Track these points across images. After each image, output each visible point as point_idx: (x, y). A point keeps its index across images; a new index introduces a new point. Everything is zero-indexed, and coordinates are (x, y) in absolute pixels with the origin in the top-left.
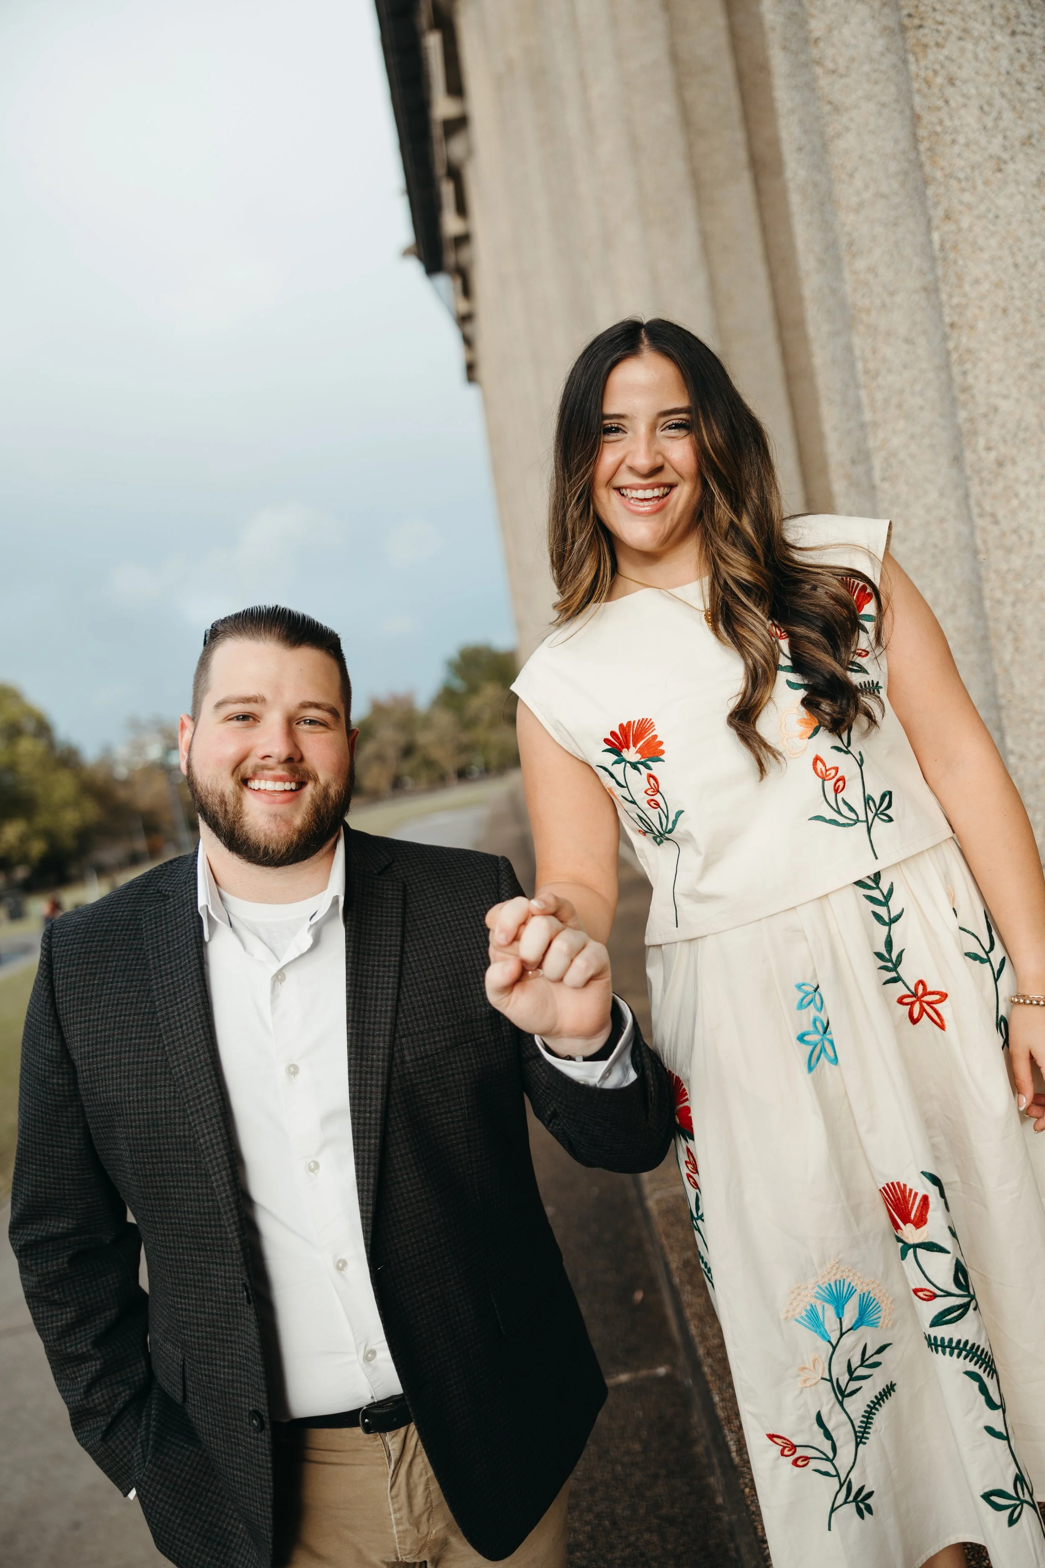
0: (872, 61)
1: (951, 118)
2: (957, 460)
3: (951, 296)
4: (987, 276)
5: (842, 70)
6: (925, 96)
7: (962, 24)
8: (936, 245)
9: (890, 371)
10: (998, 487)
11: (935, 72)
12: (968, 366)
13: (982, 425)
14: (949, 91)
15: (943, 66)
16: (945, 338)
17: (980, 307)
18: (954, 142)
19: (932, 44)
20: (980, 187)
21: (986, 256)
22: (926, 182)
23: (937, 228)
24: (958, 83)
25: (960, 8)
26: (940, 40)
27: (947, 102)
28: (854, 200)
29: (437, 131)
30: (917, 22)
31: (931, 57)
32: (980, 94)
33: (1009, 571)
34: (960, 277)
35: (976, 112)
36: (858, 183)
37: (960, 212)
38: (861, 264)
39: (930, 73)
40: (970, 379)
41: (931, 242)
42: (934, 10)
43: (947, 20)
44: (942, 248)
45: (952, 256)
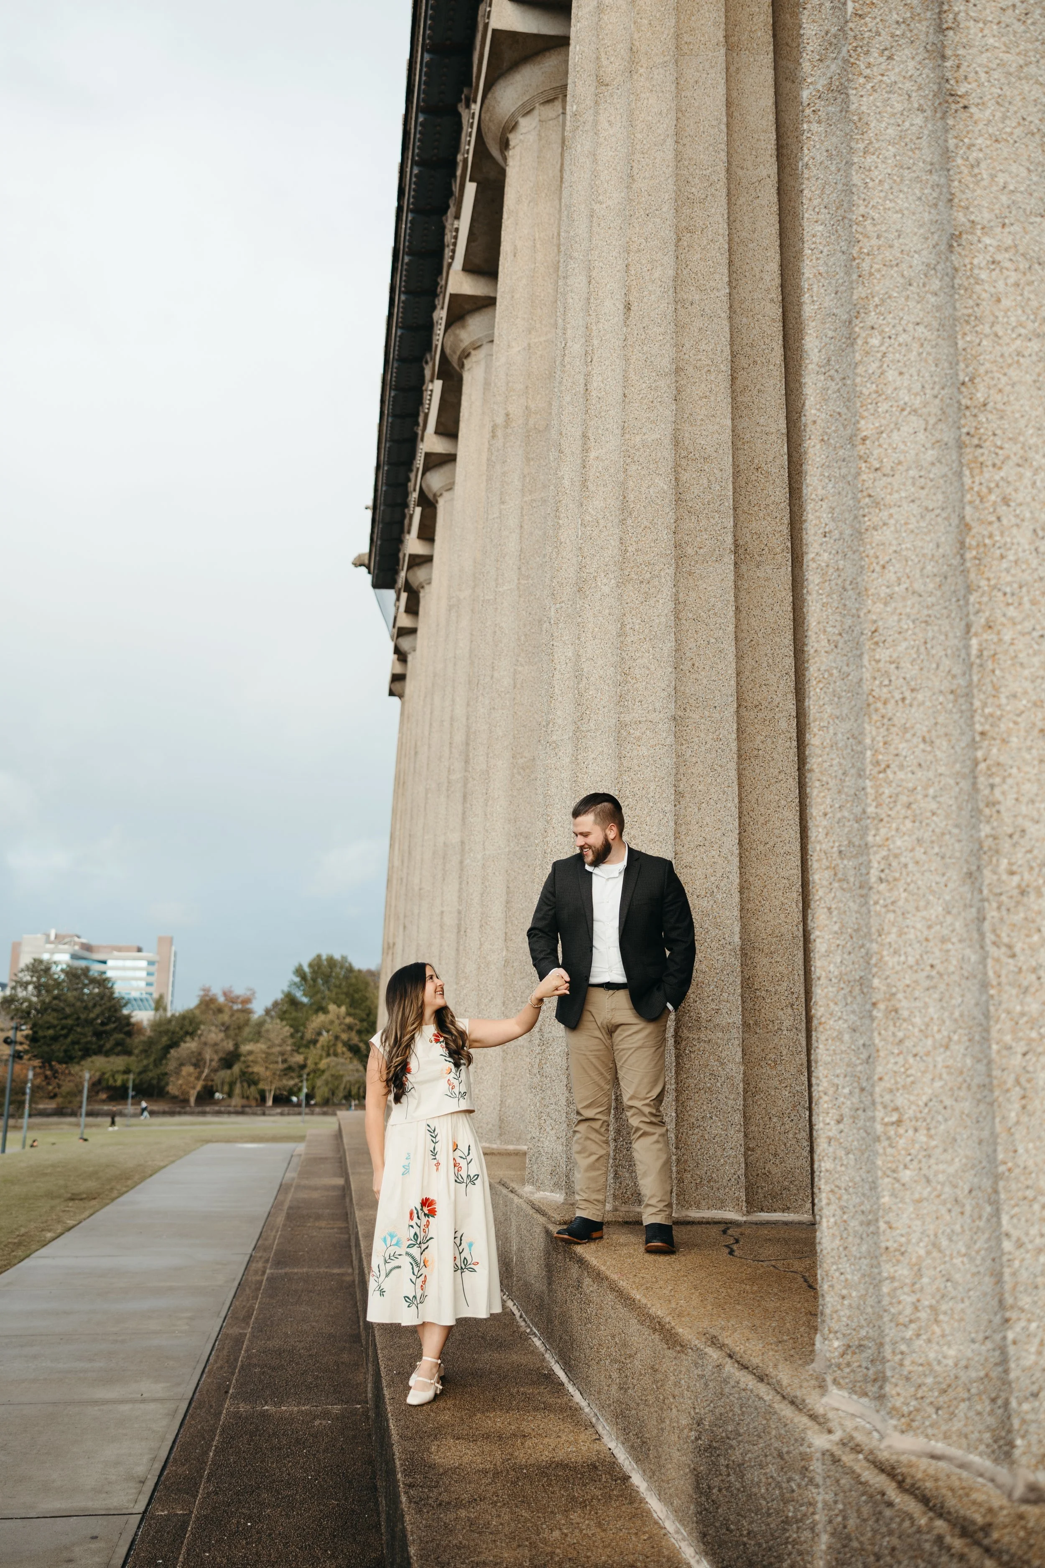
0: (920, 468)
1: (1002, 534)
2: (972, 877)
3: (985, 705)
4: (1026, 693)
5: (887, 470)
6: (976, 508)
7: (1021, 452)
8: (974, 651)
9: (901, 767)
10: (1018, 917)
11: (990, 491)
12: (997, 780)
13: (1006, 845)
14: (1002, 510)
15: (997, 486)
16: (973, 745)
17: (1016, 723)
18: (1002, 557)
19: (990, 463)
20: (1027, 605)
21: (1026, 672)
22: (969, 589)
23: (976, 635)
24: (1012, 504)
25: (1021, 439)
26: (998, 463)
27: (999, 519)
28: (884, 591)
29: (419, 462)
30: (975, 441)
31: (987, 475)
32: (1034, 519)
33: (1023, 1014)
34: (996, 689)
35: (1029, 534)
36: (891, 576)
37: (1003, 625)
38: (883, 654)
39: (984, 490)
40: (997, 792)
41: (967, 647)
42: (994, 435)
43: (1006, 446)
44: (980, 656)
45: (990, 665)
